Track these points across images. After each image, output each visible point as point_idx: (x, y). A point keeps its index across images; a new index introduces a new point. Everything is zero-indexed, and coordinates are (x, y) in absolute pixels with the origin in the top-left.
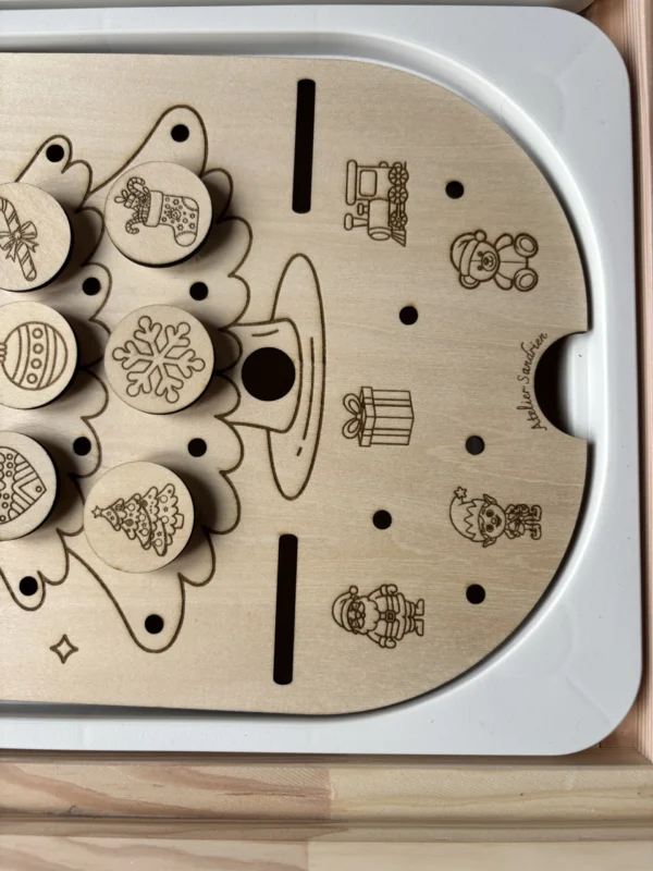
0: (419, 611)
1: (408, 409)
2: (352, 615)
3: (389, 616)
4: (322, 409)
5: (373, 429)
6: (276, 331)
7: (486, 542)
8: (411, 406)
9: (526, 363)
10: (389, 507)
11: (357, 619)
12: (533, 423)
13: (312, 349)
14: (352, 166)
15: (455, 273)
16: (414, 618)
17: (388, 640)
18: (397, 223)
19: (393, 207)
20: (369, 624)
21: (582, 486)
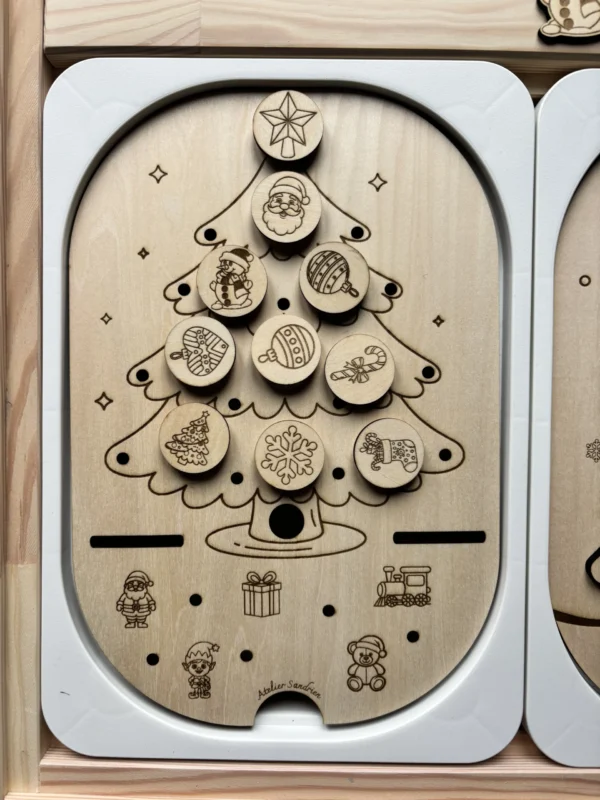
1: (268, 613)
4: (265, 557)
5: (254, 592)
6: (315, 525)
7: (186, 665)
8: (270, 615)
9: (301, 686)
10: (204, 603)
12: (262, 691)
13: (305, 549)
14: (427, 569)
15: (357, 638)
16: (136, 622)
17: (121, 606)
18: (389, 600)
19: (400, 598)
20: (130, 594)
21: (224, 723)
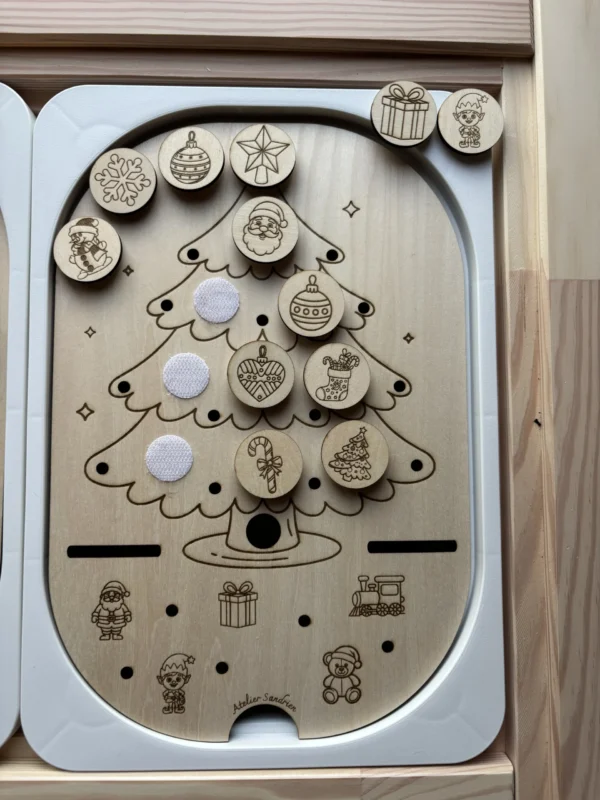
0: (115, 637)
1: (244, 624)
2: (112, 594)
3: (112, 618)
4: (242, 567)
5: (230, 602)
6: (291, 535)
7: (160, 678)
9: (276, 699)
11: (109, 597)
12: (237, 705)
13: (281, 559)
14: (400, 579)
15: (333, 649)
16: (111, 634)
17: (96, 618)
18: (363, 610)
19: (374, 607)
20: (107, 605)
